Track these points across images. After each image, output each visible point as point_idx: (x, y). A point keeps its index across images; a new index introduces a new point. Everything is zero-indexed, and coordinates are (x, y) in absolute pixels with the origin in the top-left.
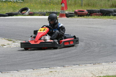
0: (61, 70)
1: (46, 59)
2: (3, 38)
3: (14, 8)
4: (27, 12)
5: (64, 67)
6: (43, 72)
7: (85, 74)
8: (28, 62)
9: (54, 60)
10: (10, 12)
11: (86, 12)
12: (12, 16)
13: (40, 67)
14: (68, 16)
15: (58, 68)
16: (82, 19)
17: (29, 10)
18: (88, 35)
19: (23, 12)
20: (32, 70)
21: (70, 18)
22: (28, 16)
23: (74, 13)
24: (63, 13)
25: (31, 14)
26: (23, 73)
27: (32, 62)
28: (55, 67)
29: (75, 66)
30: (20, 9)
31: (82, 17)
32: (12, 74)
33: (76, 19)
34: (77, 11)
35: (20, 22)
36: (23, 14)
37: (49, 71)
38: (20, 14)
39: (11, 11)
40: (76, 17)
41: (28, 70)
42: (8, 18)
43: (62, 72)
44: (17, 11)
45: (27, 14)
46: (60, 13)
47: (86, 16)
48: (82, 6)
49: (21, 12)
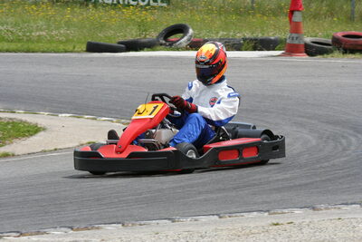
0: (307, 221)
1: (255, 185)
2: (115, 120)
3: (142, 26)
4: (185, 38)
5: (314, 209)
6: (252, 225)
8: (200, 193)
9: (279, 189)
10: (129, 38)
12: (136, 50)
14: (311, 50)
15: (298, 211)
16: (357, 61)
17: (191, 31)
19: (172, 38)
20: (216, 217)
21: (319, 56)
22: (187, 49)
23: (330, 41)
24: (296, 42)
25: (195, 45)
26: (190, 228)
27: (212, 192)
28: (286, 211)
29: (348, 208)
30: (161, 29)
31: (358, 55)
32: (154, 229)
33: (338, 60)
34: (339, 35)
35: (163, 70)
36: (171, 45)
37: (269, 222)
38: (161, 45)
39: (132, 35)
40: (336, 53)
41: (203, 219)
42: (124, 58)
43: (311, 226)
44: (153, 35)
45: (184, 44)
46: (288, 41)
49: (165, 39)
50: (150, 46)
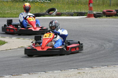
0: (90, 72)
1: (74, 60)
2: (30, 39)
3: (41, 8)
4: (55, 12)
5: (92, 68)
6: (71, 73)
7: (113, 75)
8: (56, 63)
9: (81, 61)
11: (114, 12)
12: (39, 17)
13: (68, 68)
14: (96, 16)
15: (87, 69)
16: (111, 19)
17: (57, 10)
18: (117, 36)
19: (51, 12)
20: (60, 71)
21: (98, 18)
22: (55, 16)
23: (102, 13)
24: (91, 13)
25: (58, 15)
26: (51, 75)
27: (60, 63)
28: (83, 68)
29: (103, 67)
30: (47, 9)
31: (111, 17)
32: (39, 75)
33: (105, 19)
34: (105, 11)
36: (50, 15)
37: (77, 72)
38: (47, 15)
39: (38, 11)
40: (104, 17)
41: (56, 71)
43: (91, 73)
44: (44, 11)
45: (55, 14)
46: (88, 13)
47: (114, 16)
48: (110, 5)
49: (48, 13)
50: (43, 15)
